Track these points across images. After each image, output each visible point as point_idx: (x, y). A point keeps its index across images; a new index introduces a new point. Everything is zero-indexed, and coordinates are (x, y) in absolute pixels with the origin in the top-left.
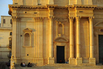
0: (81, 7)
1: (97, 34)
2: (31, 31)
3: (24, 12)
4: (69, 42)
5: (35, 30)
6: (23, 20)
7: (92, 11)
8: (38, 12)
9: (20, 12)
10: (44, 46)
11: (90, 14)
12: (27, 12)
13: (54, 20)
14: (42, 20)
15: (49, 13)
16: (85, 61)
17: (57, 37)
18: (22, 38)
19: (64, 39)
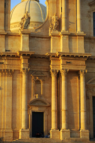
0: (68, 56)
4: (50, 106)
7: (84, 63)
10: (14, 111)
11: (81, 66)
13: (29, 74)
15: (22, 64)
16: (74, 134)
17: (32, 98)
19: (43, 102)
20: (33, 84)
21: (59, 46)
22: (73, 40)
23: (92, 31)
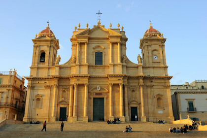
0: (77, 76)
1: (92, 97)
2: (41, 96)
3: (37, 82)
5: (44, 96)
6: (36, 88)
7: (87, 79)
8: (47, 82)
9: (34, 82)
10: (50, 107)
11: (85, 81)
12: (40, 82)
13: (58, 87)
14: (50, 87)
15: (54, 83)
16: (79, 119)
17: (61, 100)
18: (34, 101)
19: (66, 102)
20: (61, 92)
21: (74, 71)
22: (82, 68)
23: (94, 62)
